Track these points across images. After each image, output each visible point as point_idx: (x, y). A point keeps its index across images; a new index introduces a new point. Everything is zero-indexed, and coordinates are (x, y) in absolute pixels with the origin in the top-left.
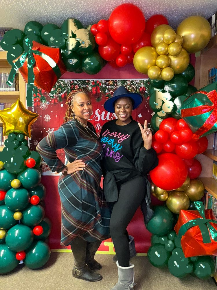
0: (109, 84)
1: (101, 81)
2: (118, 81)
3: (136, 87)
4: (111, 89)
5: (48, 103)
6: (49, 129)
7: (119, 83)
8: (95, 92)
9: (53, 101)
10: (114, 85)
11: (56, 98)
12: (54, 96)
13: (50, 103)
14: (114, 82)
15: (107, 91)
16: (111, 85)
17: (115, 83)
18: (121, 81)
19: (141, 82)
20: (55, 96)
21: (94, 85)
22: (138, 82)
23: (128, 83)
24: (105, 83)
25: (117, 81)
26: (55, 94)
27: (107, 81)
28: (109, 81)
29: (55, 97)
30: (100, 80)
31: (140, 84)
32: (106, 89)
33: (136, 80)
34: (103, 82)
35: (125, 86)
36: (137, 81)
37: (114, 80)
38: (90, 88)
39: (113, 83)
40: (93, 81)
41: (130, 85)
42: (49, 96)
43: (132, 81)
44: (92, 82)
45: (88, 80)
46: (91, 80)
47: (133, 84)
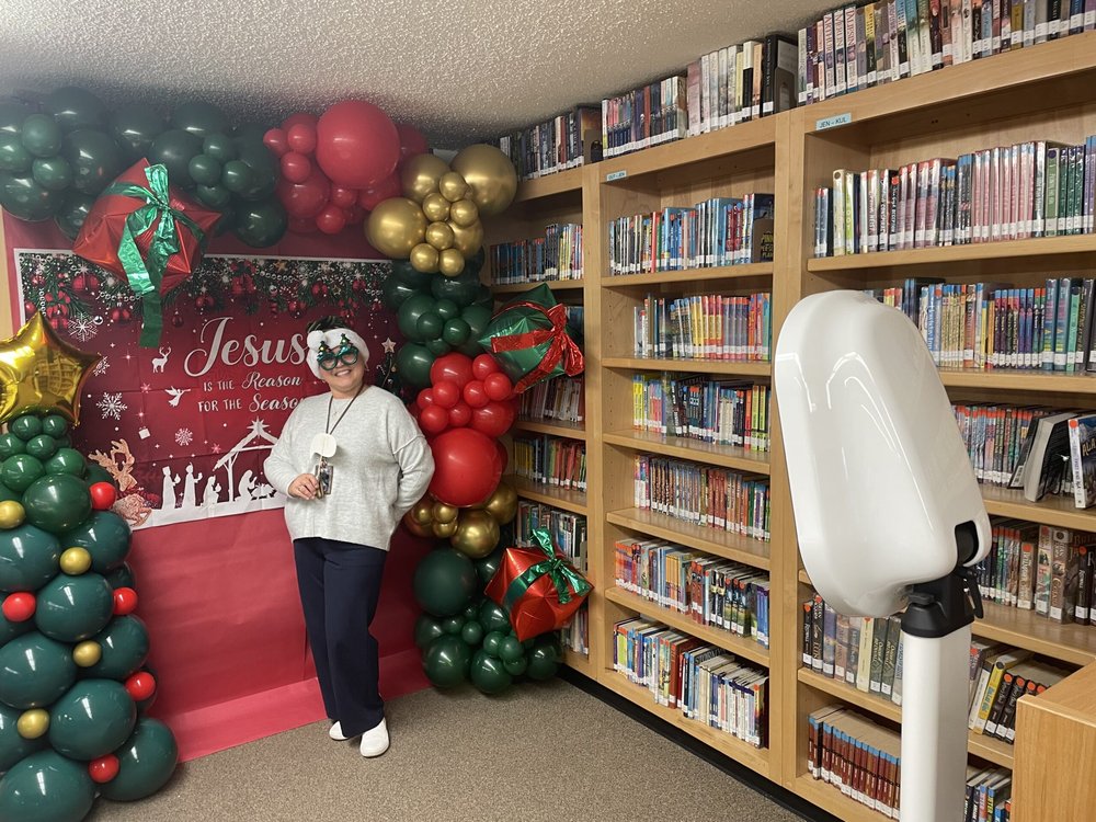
0: (276, 269)
1: (256, 260)
2: (300, 262)
3: (344, 280)
4: (282, 283)
5: (98, 321)
6: (106, 395)
7: (302, 269)
8: (239, 290)
9: (116, 315)
10: (288, 274)
11: (126, 305)
12: (117, 301)
13: (106, 320)
14: (290, 265)
15: (272, 287)
16: (282, 273)
17: (293, 267)
18: (308, 262)
19: (355, 268)
20: (122, 300)
21: (235, 271)
22: (348, 266)
23: (324, 267)
24: (267, 266)
25: (295, 261)
26: (119, 294)
27: (271, 261)
28: (276, 261)
29: (119, 304)
30: (251, 258)
31: (353, 273)
32: (270, 281)
33: (342, 263)
34: (262, 263)
35: (318, 277)
36: (344, 265)
37: (290, 258)
38: (225, 279)
39: (286, 266)
40: (233, 259)
41: (329, 274)
42: (101, 299)
43: (333, 265)
44: (230, 262)
45: (219, 256)
46: (226, 257)
47: (337, 272)
